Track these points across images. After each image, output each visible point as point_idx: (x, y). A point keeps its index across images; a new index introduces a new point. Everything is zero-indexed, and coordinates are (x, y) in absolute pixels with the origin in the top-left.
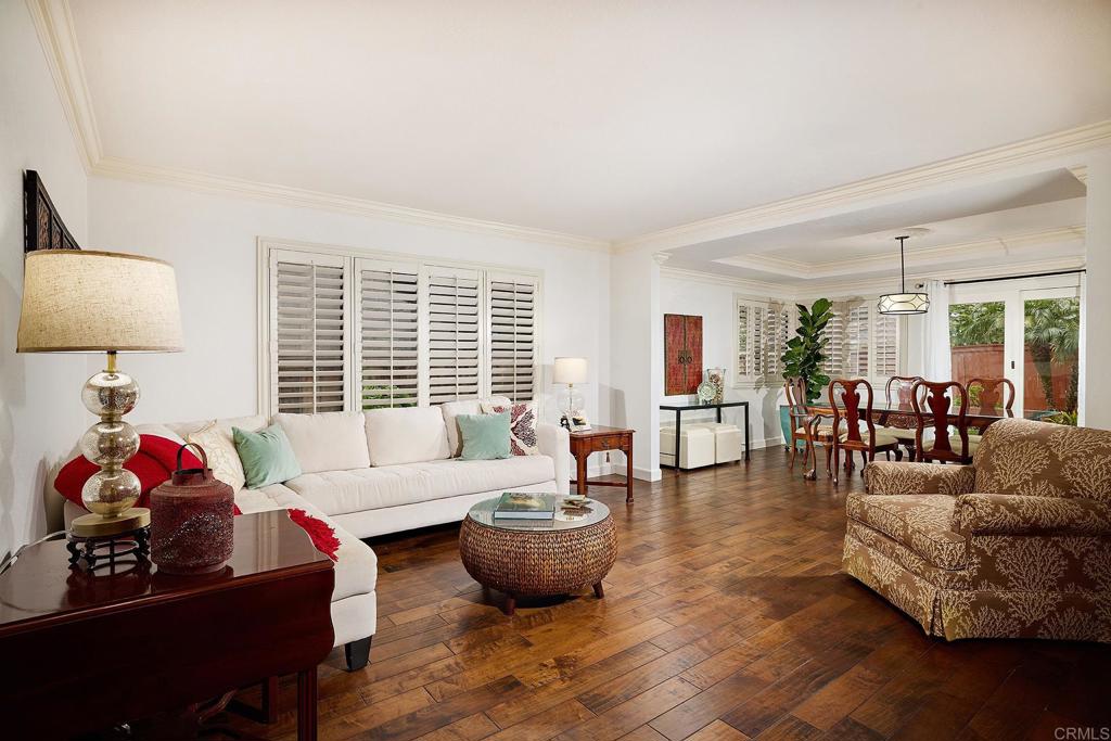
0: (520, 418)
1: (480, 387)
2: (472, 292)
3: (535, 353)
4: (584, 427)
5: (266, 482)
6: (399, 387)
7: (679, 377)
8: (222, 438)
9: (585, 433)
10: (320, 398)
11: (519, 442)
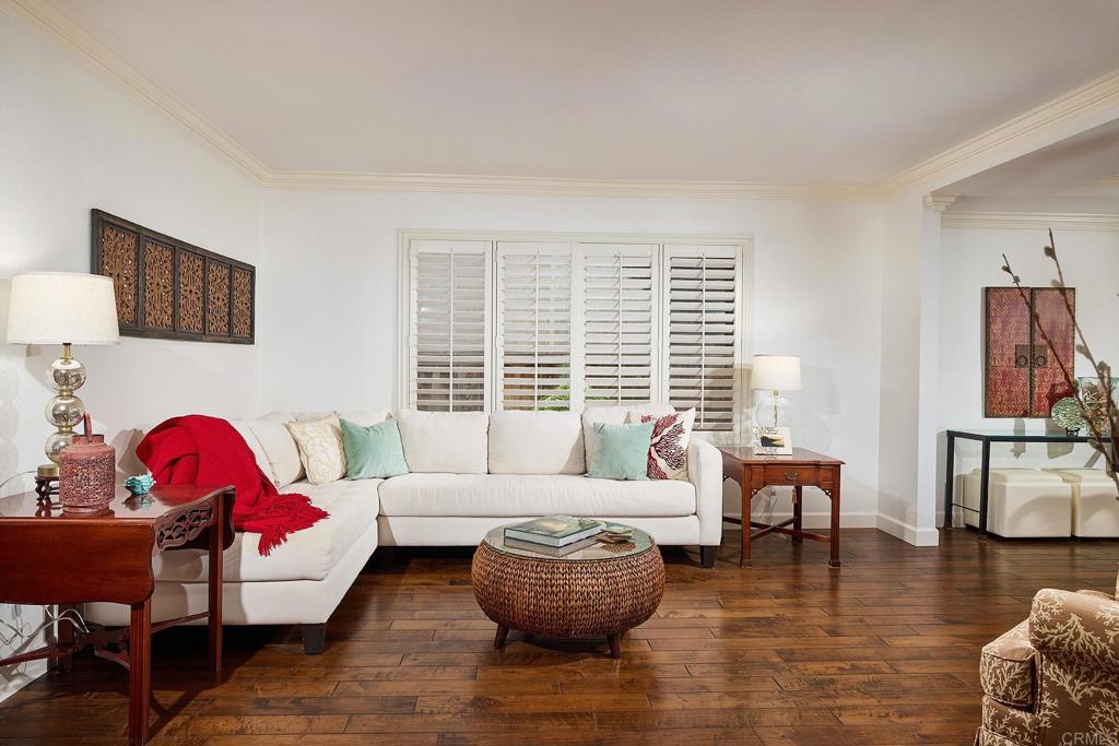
0: (666, 432)
1: (653, 392)
2: (645, 273)
3: (737, 349)
4: (780, 451)
5: (362, 474)
6: (544, 387)
7: (1016, 389)
8: (329, 429)
9: (779, 458)
10: (456, 397)
11: (661, 463)
